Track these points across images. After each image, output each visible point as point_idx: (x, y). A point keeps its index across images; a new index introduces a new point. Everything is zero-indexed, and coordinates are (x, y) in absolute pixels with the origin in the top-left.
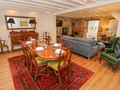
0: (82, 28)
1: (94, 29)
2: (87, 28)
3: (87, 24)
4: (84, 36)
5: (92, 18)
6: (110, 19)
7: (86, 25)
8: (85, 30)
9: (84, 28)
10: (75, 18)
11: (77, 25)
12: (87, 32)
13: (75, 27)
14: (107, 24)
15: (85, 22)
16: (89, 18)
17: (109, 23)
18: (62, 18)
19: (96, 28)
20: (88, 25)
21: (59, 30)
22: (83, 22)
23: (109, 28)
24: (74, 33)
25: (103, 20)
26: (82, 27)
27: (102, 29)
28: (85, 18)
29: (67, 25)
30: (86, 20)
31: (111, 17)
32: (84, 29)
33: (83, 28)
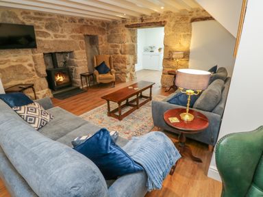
0: (121, 52)
1: (156, 51)
2: (133, 51)
3: (134, 39)
4: (128, 75)
5: (142, 19)
6: (194, 20)
7: (130, 43)
8: (129, 58)
9: (125, 51)
10: (96, 21)
11: (103, 43)
12: (135, 61)
13: (98, 48)
14: (184, 36)
15: (127, 33)
16: (134, 19)
17: (191, 35)
18: (34, 18)
19: (160, 50)
20: (136, 42)
21: (32, 62)
22: (121, 33)
23: (191, 48)
24: (97, 68)
25: (172, 23)
26: (118, 50)
27: (171, 52)
28: (124, 20)
29: (61, 41)
30: (127, 26)
31: (195, 15)
32: (124, 54)
33: (123, 50)
